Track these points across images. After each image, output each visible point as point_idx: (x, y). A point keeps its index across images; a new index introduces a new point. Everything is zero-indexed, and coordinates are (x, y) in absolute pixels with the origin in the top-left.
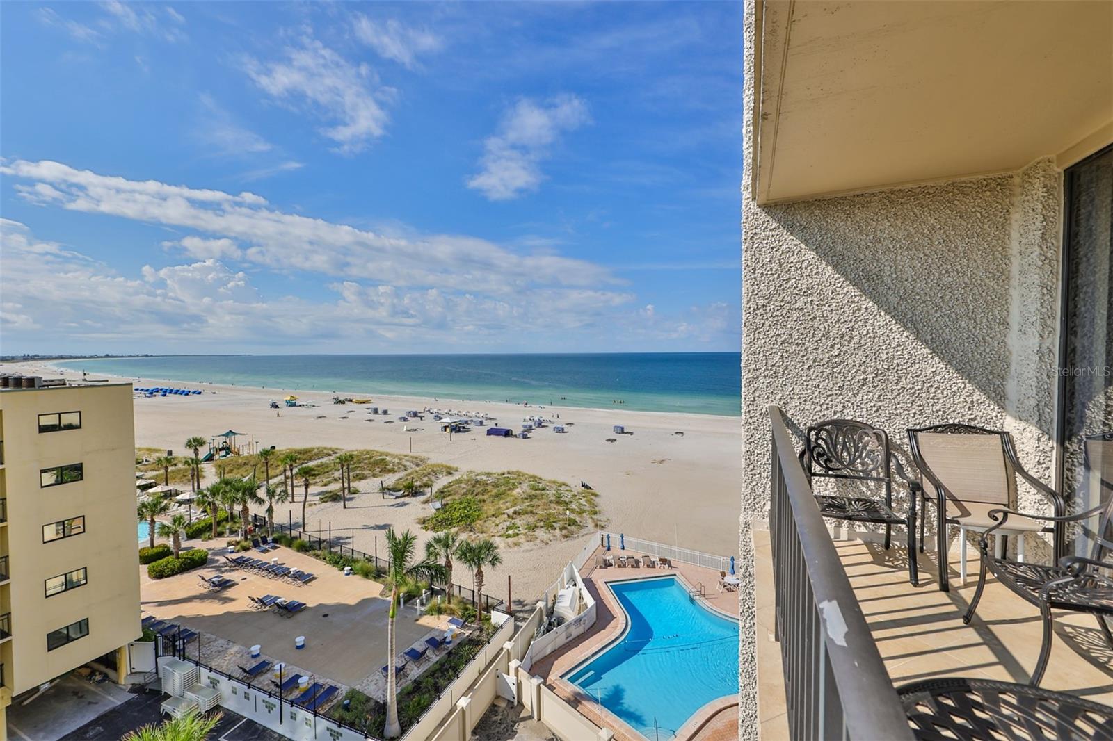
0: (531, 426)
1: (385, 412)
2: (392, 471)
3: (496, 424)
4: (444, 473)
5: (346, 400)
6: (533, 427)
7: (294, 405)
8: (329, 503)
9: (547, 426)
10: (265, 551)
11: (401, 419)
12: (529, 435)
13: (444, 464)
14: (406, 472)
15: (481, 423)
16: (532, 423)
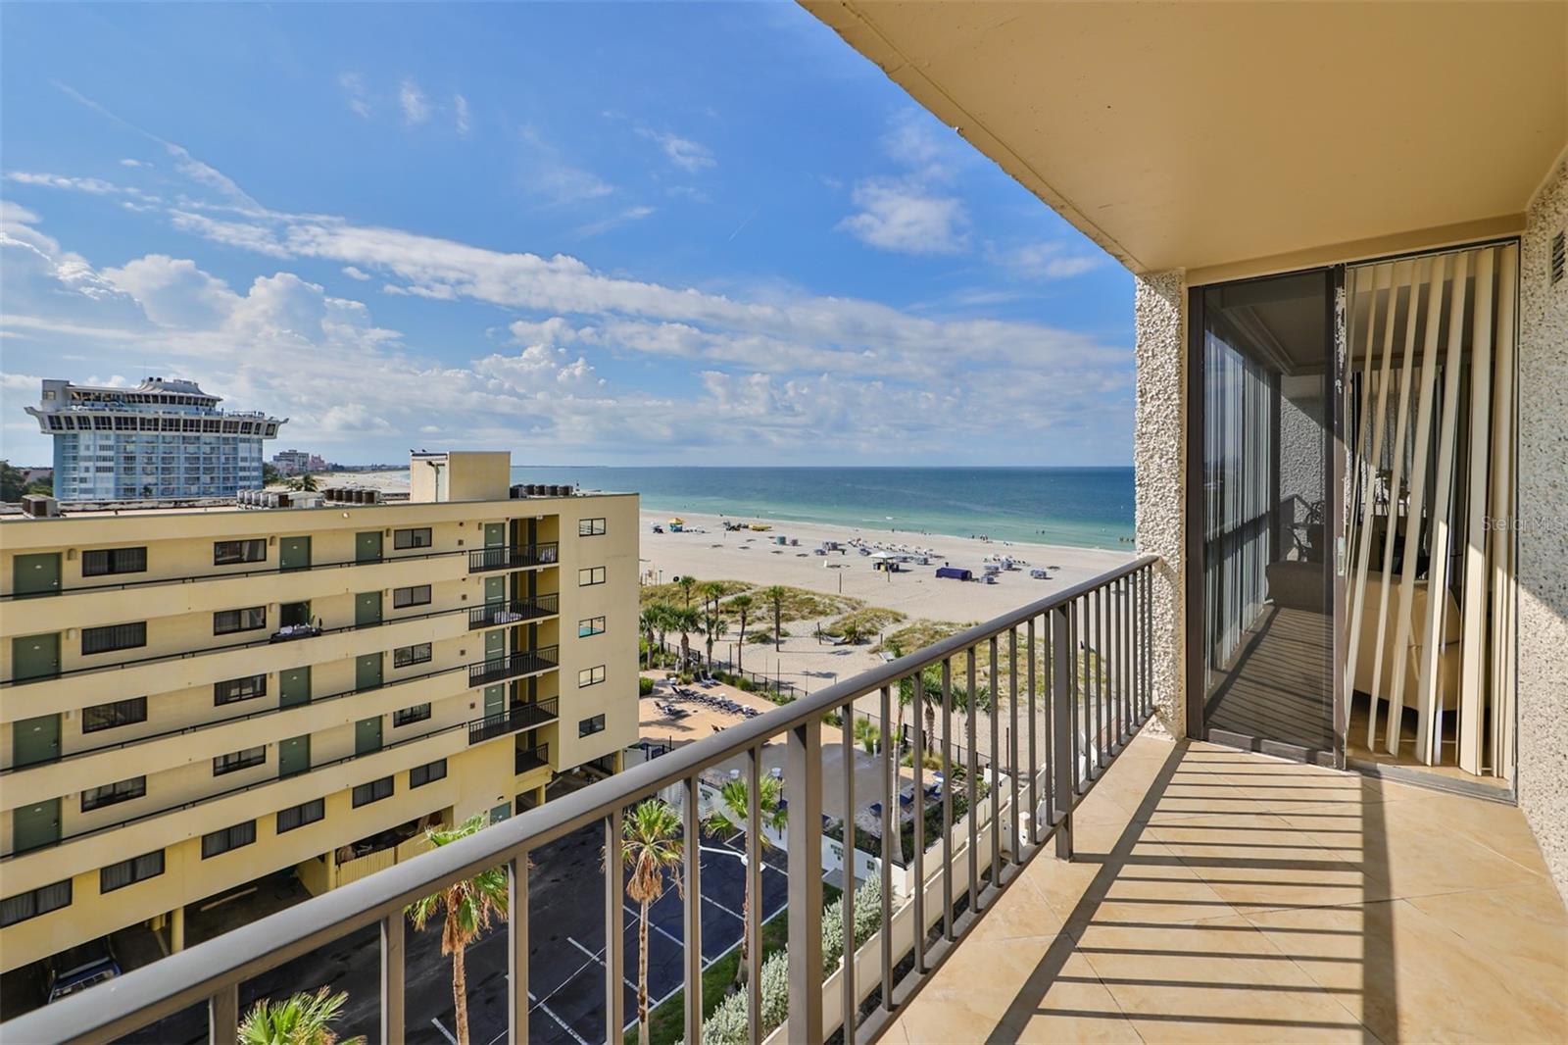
0: (997, 569)
1: (795, 543)
2: (823, 613)
3: (947, 564)
4: (891, 619)
5: (739, 526)
6: (1000, 570)
7: (680, 530)
8: (758, 645)
9: (1020, 569)
10: (707, 687)
11: (817, 551)
12: (995, 580)
13: (889, 609)
14: (841, 616)
15: (926, 562)
16: (999, 565)
